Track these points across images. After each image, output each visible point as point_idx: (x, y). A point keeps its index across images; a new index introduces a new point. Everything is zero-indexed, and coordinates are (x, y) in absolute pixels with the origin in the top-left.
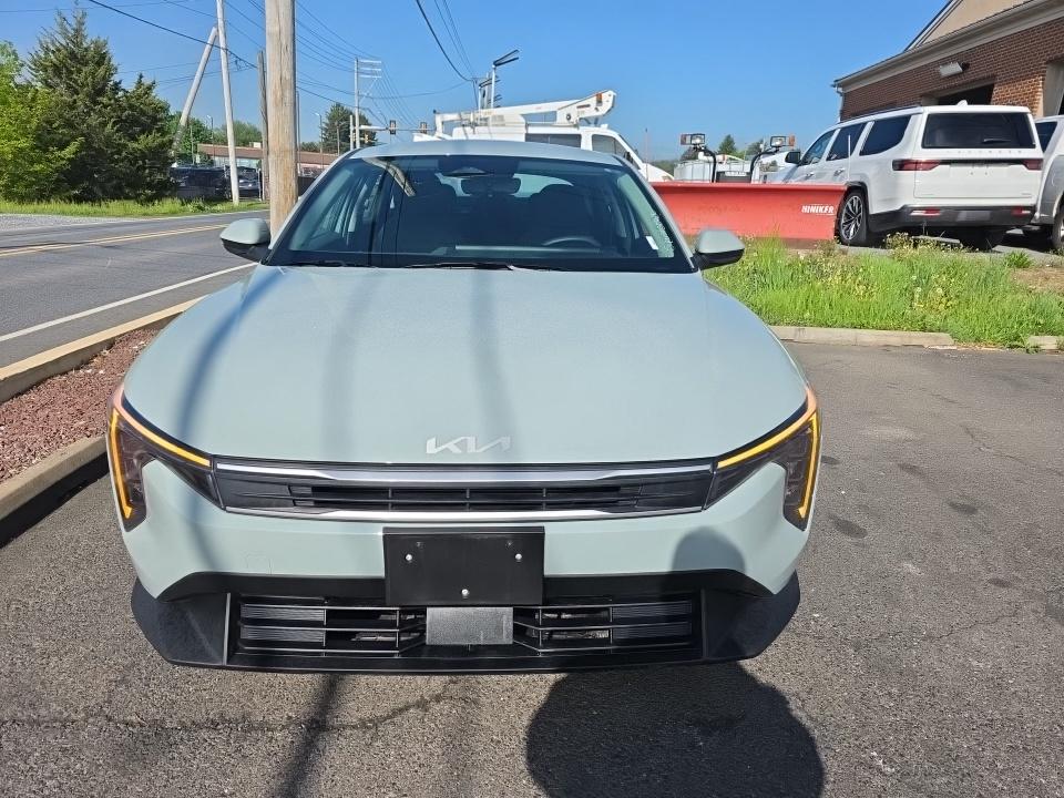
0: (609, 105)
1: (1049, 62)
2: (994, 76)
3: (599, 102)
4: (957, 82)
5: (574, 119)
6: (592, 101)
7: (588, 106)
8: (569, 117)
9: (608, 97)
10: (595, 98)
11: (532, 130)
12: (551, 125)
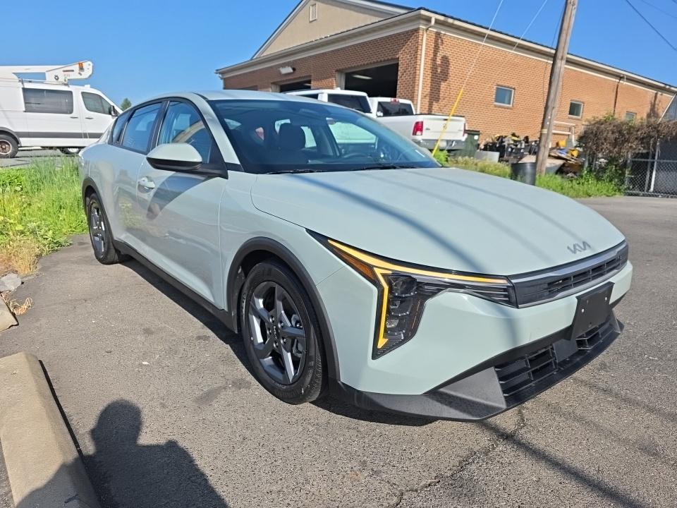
0: (90, 72)
1: (337, 71)
2: (310, 76)
3: (81, 69)
4: (290, 77)
5: (61, 79)
6: (76, 67)
7: (73, 71)
8: (57, 78)
9: (88, 66)
10: (77, 66)
11: (28, 86)
12: (42, 83)
